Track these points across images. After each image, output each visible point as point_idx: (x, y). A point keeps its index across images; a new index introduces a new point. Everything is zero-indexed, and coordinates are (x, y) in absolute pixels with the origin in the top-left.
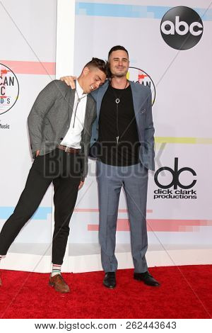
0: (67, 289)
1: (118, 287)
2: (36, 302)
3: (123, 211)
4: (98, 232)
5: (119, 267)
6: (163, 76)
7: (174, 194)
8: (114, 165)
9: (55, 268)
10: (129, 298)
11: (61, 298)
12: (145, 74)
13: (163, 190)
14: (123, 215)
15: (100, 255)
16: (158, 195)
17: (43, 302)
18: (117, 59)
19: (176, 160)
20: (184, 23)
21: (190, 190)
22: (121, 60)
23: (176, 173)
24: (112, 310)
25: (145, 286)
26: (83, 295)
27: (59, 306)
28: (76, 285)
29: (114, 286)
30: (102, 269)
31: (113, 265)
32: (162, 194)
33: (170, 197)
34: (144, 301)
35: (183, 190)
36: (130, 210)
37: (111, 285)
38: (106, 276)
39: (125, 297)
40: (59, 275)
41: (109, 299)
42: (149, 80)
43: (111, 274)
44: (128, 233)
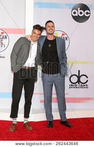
0: (31, 129)
1: (53, 128)
2: (18, 135)
3: (54, 94)
4: (44, 103)
5: (54, 119)
6: (72, 34)
7: (78, 86)
8: (51, 74)
9: (25, 120)
10: (59, 133)
11: (28, 133)
12: (64, 33)
13: (73, 84)
14: (54, 96)
15: (45, 114)
16: (71, 87)
17: (21, 135)
18: (49, 26)
19: (79, 71)
20: (82, 11)
21: (85, 84)
22: (51, 26)
23: (79, 77)
24: (51, 138)
25: (66, 127)
26: (38, 131)
27: (28, 136)
28: (35, 127)
29: (52, 127)
30: (46, 120)
31: (51, 118)
32: (73, 86)
33: (76, 87)
34: (65, 134)
35: (82, 84)
36: (57, 94)
37: (50, 126)
38: (48, 123)
39: (57, 132)
40: (27, 123)
41: (50, 133)
42: (67, 36)
43: (50, 122)
44: (57, 104)
